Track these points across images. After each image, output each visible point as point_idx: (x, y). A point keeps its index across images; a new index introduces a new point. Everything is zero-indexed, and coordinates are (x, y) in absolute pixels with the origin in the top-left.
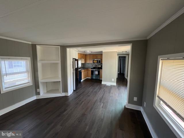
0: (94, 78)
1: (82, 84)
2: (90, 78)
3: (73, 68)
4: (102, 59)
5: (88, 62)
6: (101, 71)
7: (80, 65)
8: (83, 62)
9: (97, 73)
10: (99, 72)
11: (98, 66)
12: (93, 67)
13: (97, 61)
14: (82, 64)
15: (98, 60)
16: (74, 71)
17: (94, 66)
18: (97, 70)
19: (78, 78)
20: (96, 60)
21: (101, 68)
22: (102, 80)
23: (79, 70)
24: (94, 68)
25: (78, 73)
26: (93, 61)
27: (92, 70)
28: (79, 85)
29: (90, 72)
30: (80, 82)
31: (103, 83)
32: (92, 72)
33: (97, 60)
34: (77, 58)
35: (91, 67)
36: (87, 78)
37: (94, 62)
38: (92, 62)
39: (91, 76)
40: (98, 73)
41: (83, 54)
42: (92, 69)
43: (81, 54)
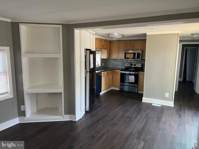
0: (126, 88)
1: (102, 99)
2: (117, 89)
3: (86, 68)
4: (143, 52)
5: (115, 56)
6: (140, 76)
7: (98, 63)
8: (105, 57)
9: (132, 79)
10: (137, 77)
11: (135, 65)
12: (124, 68)
13: (134, 54)
14: (103, 60)
15: (137, 52)
16: (88, 74)
17: (126, 65)
18: (133, 73)
19: (95, 87)
20: (131, 52)
21: (142, 69)
22: (143, 94)
23: (97, 72)
24: (127, 69)
25: (95, 78)
26: (125, 54)
27: (123, 72)
28: (96, 101)
29: (118, 77)
30: (98, 95)
31: (145, 100)
32: (123, 77)
33: (134, 52)
34: (93, 49)
35: (120, 67)
36: (112, 88)
37: (128, 56)
38: (122, 56)
39: (121, 85)
40: (134, 79)
41: (106, 41)
42: (122, 70)
43: (101, 40)
